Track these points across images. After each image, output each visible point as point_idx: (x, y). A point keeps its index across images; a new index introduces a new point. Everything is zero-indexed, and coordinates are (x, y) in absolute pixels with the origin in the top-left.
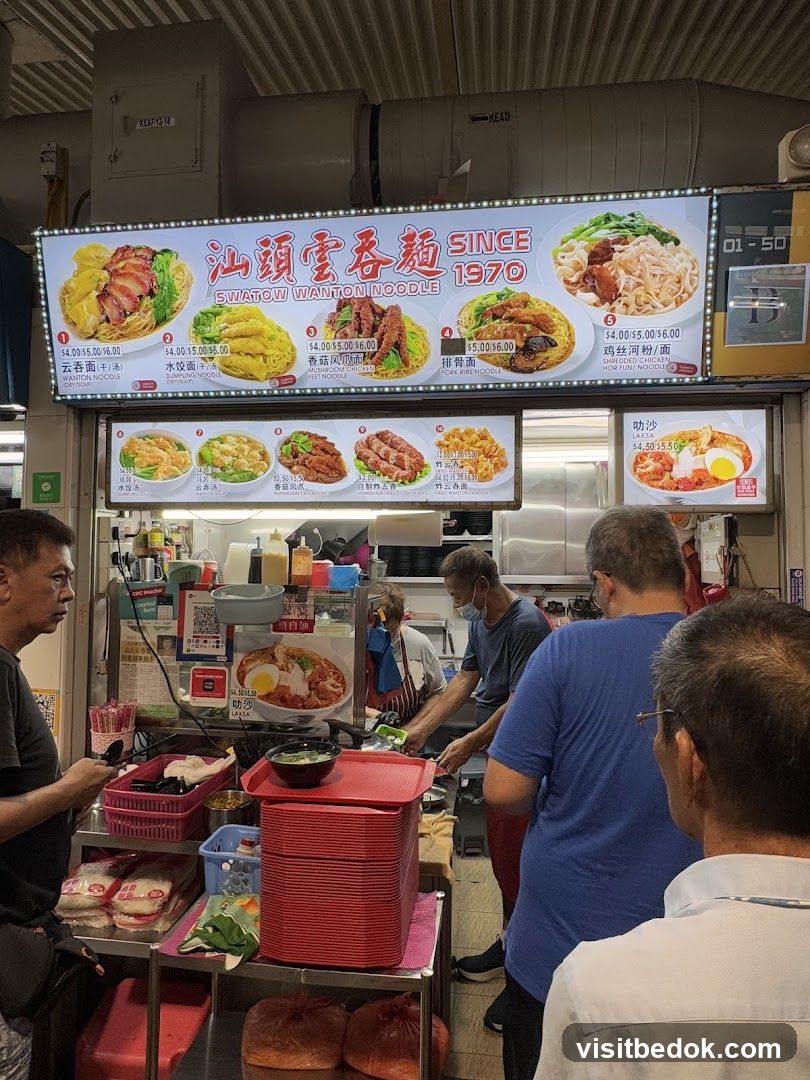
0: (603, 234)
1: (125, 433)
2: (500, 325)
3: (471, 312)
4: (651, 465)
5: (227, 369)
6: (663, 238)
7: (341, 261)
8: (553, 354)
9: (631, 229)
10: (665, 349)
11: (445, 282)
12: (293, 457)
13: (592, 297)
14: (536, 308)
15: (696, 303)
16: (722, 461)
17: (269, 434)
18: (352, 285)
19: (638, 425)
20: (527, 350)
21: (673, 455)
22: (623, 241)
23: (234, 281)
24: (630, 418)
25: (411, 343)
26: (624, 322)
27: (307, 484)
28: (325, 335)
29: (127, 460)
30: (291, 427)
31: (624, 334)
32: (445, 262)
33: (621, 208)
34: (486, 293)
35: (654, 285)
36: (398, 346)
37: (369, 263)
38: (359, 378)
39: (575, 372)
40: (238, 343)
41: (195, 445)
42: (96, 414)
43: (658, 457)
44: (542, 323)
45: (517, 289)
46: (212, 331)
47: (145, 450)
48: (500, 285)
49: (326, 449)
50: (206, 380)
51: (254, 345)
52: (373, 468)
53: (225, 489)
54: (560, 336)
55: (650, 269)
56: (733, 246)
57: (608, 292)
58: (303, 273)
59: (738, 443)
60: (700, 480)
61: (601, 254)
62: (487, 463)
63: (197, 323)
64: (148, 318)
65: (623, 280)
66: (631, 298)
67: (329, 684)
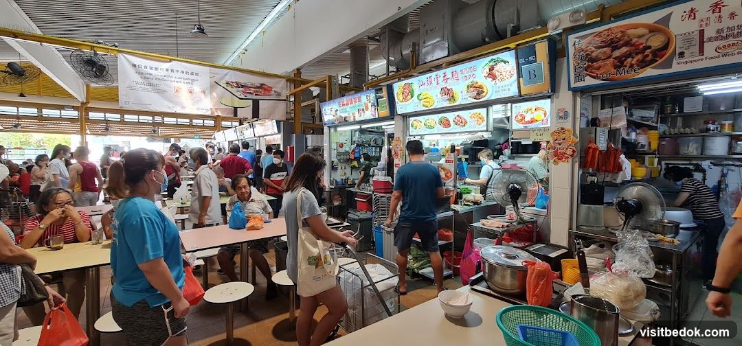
0: (492, 64)
1: (412, 119)
2: (472, 89)
3: (466, 87)
4: (520, 118)
5: (423, 106)
6: (505, 62)
7: (441, 79)
8: (484, 94)
9: (497, 62)
10: (509, 90)
11: (460, 81)
12: (441, 122)
13: (491, 79)
14: (479, 84)
15: (515, 76)
16: (539, 115)
17: (436, 117)
18: (443, 85)
19: (516, 107)
20: (478, 94)
21: (525, 114)
22: (496, 64)
23: (423, 87)
24: (514, 105)
25: (455, 96)
26: (499, 84)
27: (444, 129)
28: (439, 96)
29: (412, 126)
30: (440, 115)
31: (499, 87)
32: (460, 76)
33: (494, 57)
34: (468, 82)
35: (504, 74)
36: (453, 96)
37: (446, 80)
38: (447, 104)
39: (490, 97)
40: (424, 100)
41: (423, 121)
42: (406, 117)
43: (521, 115)
44: (481, 87)
45: (475, 80)
46: (420, 98)
47: (415, 123)
48: (471, 80)
49: (447, 120)
50: (420, 108)
51: (427, 100)
52: (456, 124)
53: (429, 131)
54: (485, 90)
55: (503, 70)
56: (522, 61)
57: (494, 77)
58: (434, 83)
59: (543, 110)
60: (532, 121)
61: (492, 69)
62: (480, 121)
63: (418, 97)
64: (410, 97)
65: (497, 74)
66: (499, 78)
67: (449, 175)
